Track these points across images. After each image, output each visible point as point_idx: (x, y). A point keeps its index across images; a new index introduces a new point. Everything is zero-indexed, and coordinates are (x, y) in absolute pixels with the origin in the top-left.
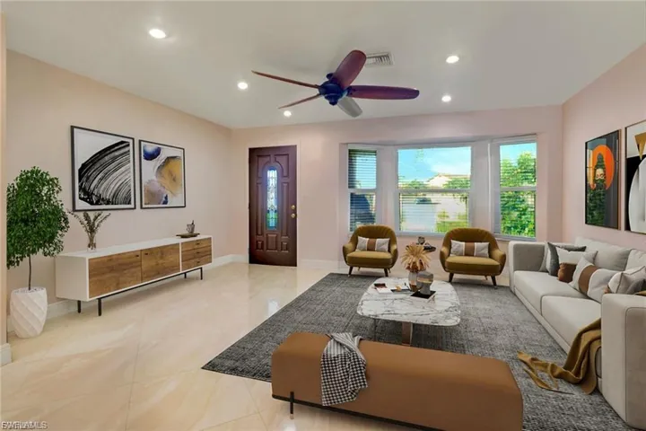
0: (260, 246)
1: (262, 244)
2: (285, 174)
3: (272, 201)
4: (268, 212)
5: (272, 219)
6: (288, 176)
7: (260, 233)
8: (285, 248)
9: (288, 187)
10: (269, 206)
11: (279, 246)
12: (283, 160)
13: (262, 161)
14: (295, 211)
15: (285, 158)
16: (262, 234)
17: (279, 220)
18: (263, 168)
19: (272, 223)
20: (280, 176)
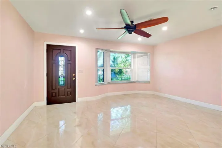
0: (54, 95)
1: (56, 94)
2: (69, 59)
3: (62, 72)
4: (60, 77)
5: (62, 81)
6: (71, 60)
7: (54, 88)
8: (69, 94)
9: (71, 65)
10: (60, 74)
11: (66, 94)
12: (68, 53)
13: (55, 52)
14: (75, 77)
15: (70, 51)
16: (56, 89)
17: (66, 82)
18: (56, 56)
19: (62, 83)
20: (66, 60)
